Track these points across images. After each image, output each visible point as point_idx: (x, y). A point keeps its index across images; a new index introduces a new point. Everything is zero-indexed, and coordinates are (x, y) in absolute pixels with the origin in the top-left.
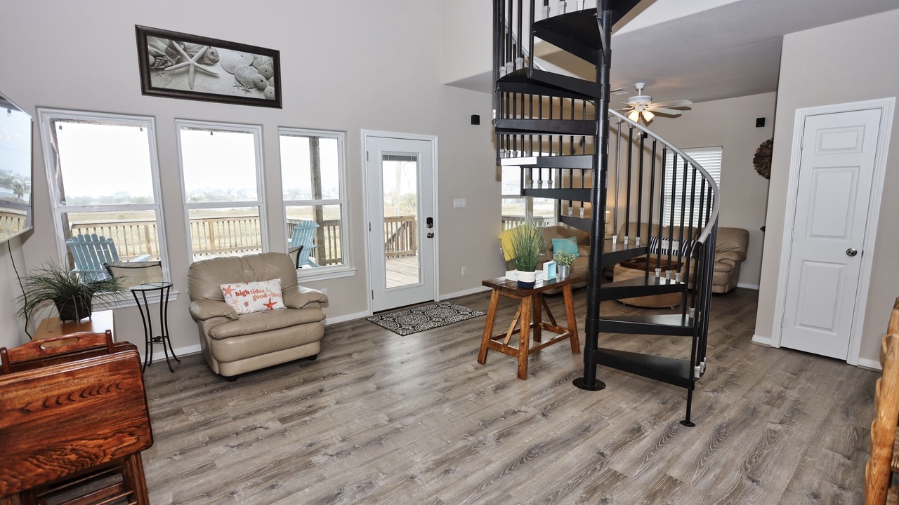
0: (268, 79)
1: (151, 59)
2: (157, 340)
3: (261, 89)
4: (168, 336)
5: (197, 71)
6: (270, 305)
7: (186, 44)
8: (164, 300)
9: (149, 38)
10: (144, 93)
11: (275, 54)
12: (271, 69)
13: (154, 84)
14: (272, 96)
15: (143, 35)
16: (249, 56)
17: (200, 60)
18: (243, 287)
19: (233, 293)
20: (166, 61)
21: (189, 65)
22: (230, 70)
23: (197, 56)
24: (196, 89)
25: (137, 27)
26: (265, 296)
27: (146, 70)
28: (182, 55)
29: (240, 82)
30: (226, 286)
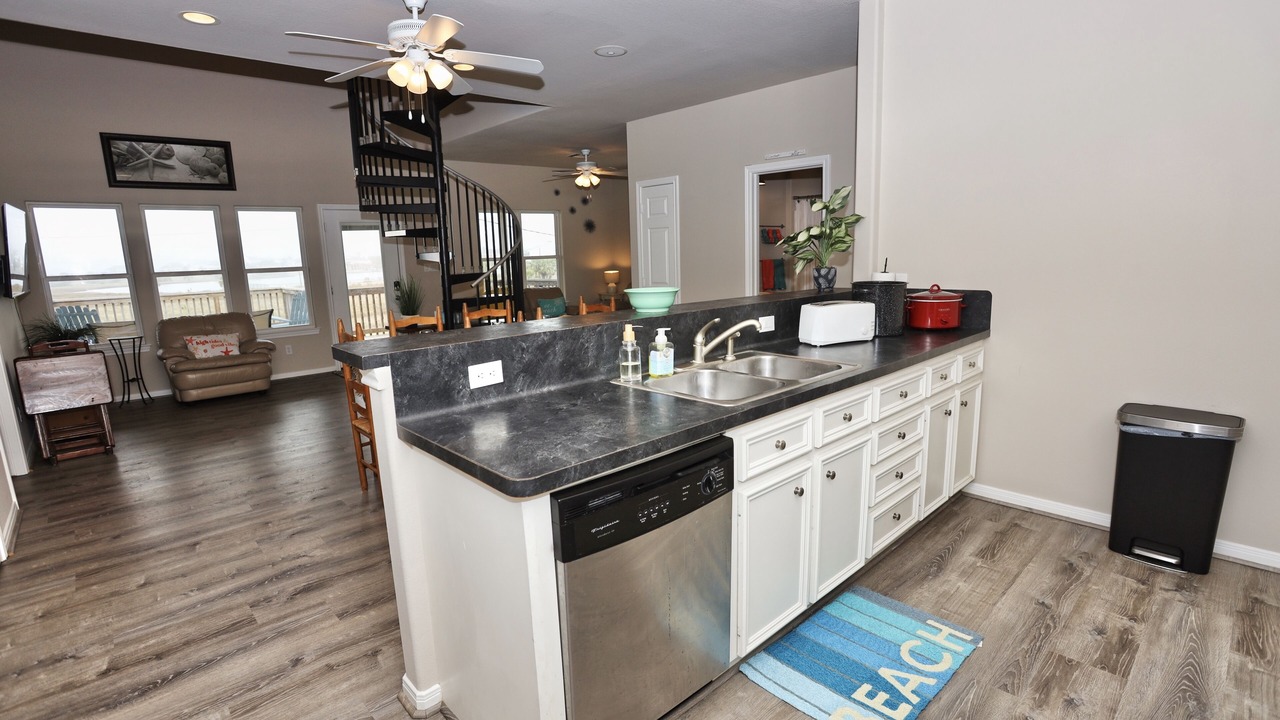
0: (221, 166)
1: (115, 158)
2: (133, 380)
3: (215, 176)
4: (142, 378)
5: (156, 165)
6: (227, 352)
7: (144, 144)
8: (137, 351)
9: (112, 142)
10: (111, 186)
11: (226, 146)
12: (223, 158)
13: (118, 179)
14: (226, 181)
15: (107, 139)
16: (201, 149)
17: (158, 156)
18: (203, 338)
19: (194, 342)
20: (128, 159)
21: (148, 160)
22: (185, 161)
23: (154, 153)
24: (155, 180)
25: (101, 134)
26: (223, 345)
27: (111, 166)
28: (142, 153)
29: (195, 170)
30: (189, 338)
